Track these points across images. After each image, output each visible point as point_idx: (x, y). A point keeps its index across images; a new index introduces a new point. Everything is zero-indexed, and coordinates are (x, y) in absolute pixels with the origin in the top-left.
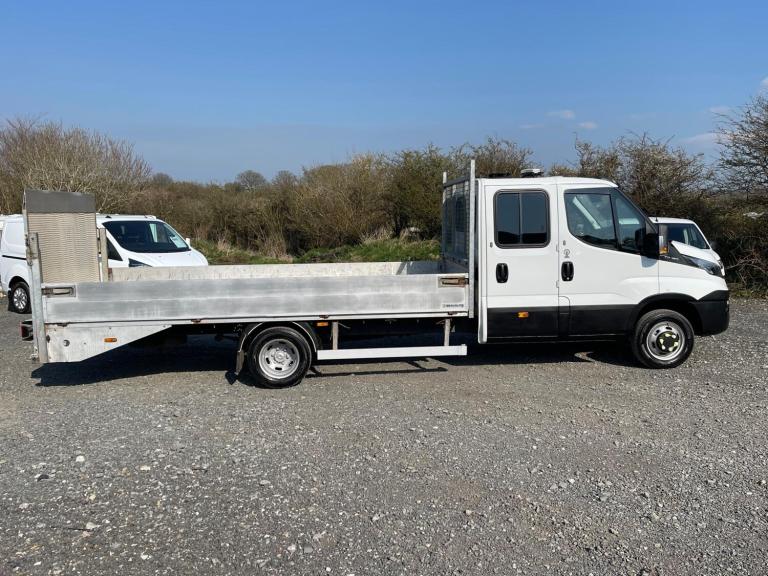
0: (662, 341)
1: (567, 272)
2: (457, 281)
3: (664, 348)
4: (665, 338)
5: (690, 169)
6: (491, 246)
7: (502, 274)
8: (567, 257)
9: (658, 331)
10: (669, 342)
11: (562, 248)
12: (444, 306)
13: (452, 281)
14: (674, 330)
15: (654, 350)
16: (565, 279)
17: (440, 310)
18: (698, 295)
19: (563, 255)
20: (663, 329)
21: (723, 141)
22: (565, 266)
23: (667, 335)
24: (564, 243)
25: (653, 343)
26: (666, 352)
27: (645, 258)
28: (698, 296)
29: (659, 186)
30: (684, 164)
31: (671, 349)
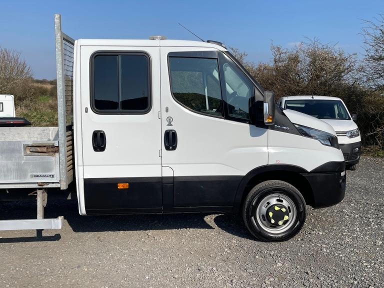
0: (271, 214)
1: (171, 140)
2: (45, 149)
3: (273, 221)
4: (275, 212)
5: (347, 64)
6: (87, 112)
7: (99, 141)
8: (170, 125)
9: (268, 203)
10: (279, 216)
11: (165, 115)
12: (32, 176)
13: (39, 149)
14: (285, 203)
15: (264, 222)
16: (167, 148)
17: (28, 181)
18: (309, 166)
19: (165, 123)
20: (274, 201)
21: (368, 41)
22: (167, 134)
23: (277, 208)
24: (167, 110)
25: (263, 216)
26: (276, 226)
27: (254, 127)
28: (309, 168)
29: (325, 76)
30: (344, 60)
31: (280, 223)
